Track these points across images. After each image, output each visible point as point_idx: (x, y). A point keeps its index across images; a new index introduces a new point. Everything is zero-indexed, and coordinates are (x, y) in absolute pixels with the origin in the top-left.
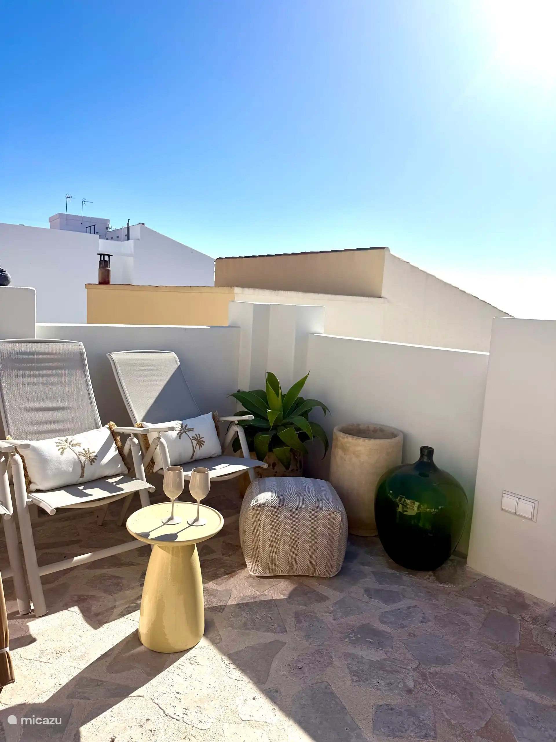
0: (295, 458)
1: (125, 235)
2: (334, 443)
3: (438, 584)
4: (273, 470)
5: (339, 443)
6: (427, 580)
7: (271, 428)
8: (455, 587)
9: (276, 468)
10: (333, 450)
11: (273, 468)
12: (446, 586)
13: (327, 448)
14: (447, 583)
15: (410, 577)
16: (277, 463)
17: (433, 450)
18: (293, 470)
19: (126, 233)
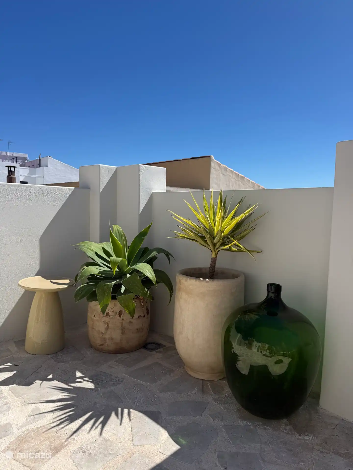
0: (142, 304)
1: (38, 164)
2: (177, 287)
3: (297, 436)
4: (120, 318)
5: (182, 286)
6: (283, 431)
7: (114, 275)
8: (316, 439)
9: (122, 316)
10: (176, 293)
11: (120, 317)
12: (306, 438)
13: (172, 293)
14: (306, 433)
15: (265, 429)
16: (123, 310)
17: (281, 287)
18: (139, 317)
19: (39, 163)
